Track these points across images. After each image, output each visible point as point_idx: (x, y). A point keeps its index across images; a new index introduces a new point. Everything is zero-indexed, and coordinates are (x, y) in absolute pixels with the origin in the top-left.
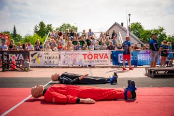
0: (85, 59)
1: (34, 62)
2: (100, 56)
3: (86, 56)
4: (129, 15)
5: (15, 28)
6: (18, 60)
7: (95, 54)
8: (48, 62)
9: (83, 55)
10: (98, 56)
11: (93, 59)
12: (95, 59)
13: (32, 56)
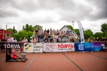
0: (59, 48)
1: (27, 50)
2: (68, 46)
3: (60, 46)
4: (73, 22)
5: (14, 27)
6: (16, 48)
7: (65, 45)
8: (35, 50)
9: (58, 45)
10: (67, 46)
11: (64, 48)
12: (65, 48)
13: (26, 46)
